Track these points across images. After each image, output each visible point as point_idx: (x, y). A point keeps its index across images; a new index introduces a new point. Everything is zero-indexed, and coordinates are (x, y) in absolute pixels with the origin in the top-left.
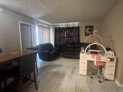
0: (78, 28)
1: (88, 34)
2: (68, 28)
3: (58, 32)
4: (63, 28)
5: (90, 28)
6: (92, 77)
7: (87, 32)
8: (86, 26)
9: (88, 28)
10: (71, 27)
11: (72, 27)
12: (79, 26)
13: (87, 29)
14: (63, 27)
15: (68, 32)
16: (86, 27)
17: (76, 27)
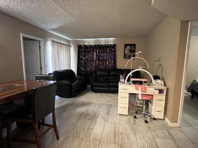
0: (114, 46)
1: (128, 55)
2: (98, 46)
3: (83, 53)
6: (135, 117)
7: (126, 53)
9: (128, 47)
11: (105, 45)
12: (115, 44)
13: (126, 48)
14: (91, 44)
15: (99, 52)
16: (126, 46)
17: (111, 45)
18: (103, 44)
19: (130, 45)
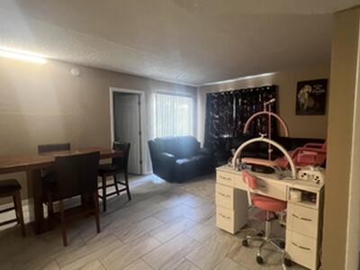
0: (272, 91)
1: (305, 107)
2: (241, 91)
3: (215, 106)
4: (229, 92)
5: (313, 89)
6: (245, 244)
7: (302, 101)
8: (299, 83)
9: (307, 89)
10: (249, 89)
11: (254, 89)
12: (276, 84)
13: (301, 92)
14: (229, 90)
15: (243, 103)
16: (301, 85)
17: (265, 87)
18: (251, 86)
19: (311, 83)
